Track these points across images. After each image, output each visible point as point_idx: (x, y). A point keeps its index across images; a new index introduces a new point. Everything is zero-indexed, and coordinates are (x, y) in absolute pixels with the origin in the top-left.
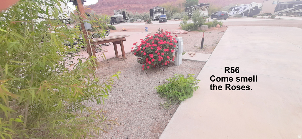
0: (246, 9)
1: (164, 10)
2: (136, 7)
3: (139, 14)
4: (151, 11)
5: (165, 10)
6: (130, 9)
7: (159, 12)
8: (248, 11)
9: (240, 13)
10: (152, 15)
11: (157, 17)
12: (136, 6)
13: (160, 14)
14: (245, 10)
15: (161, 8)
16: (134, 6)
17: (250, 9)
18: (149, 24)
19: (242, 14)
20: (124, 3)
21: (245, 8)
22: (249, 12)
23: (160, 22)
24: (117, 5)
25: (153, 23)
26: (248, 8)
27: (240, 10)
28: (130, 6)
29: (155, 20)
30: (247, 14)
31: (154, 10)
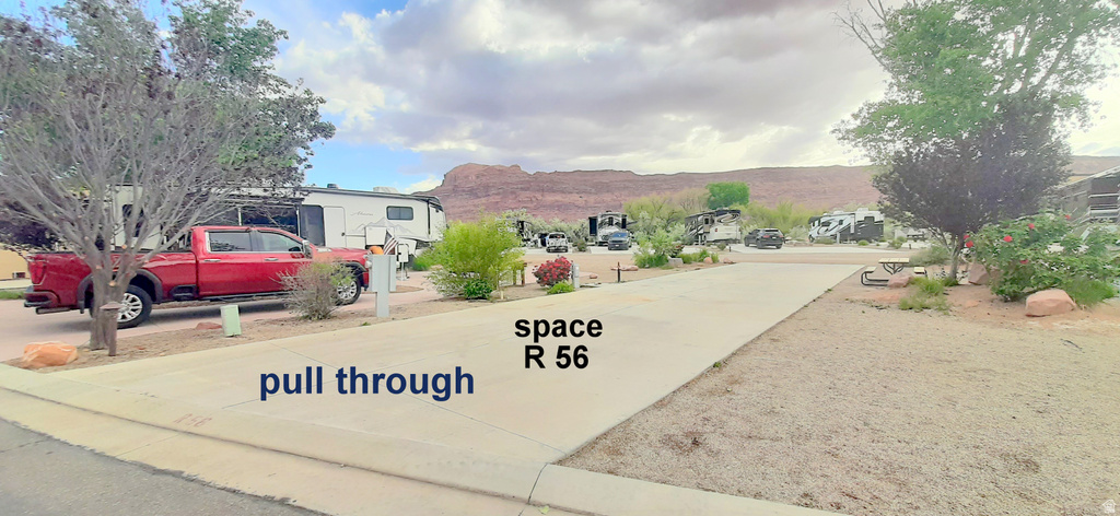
0: (845, 224)
1: (624, 220)
2: (557, 201)
3: (564, 225)
4: (593, 221)
5: (628, 220)
6: (538, 208)
7: (611, 223)
8: (849, 227)
9: (833, 232)
10: (593, 230)
11: (606, 237)
12: (558, 197)
13: (614, 229)
14: (842, 227)
15: (617, 215)
16: (550, 198)
17: (853, 224)
18: (581, 253)
19: (834, 237)
20: (522, 189)
21: (841, 222)
22: (852, 231)
23: (610, 249)
24: (498, 194)
25: (596, 250)
26: (849, 221)
27: (831, 226)
28: (540, 198)
29: (601, 244)
30: (846, 236)
31: (599, 220)
